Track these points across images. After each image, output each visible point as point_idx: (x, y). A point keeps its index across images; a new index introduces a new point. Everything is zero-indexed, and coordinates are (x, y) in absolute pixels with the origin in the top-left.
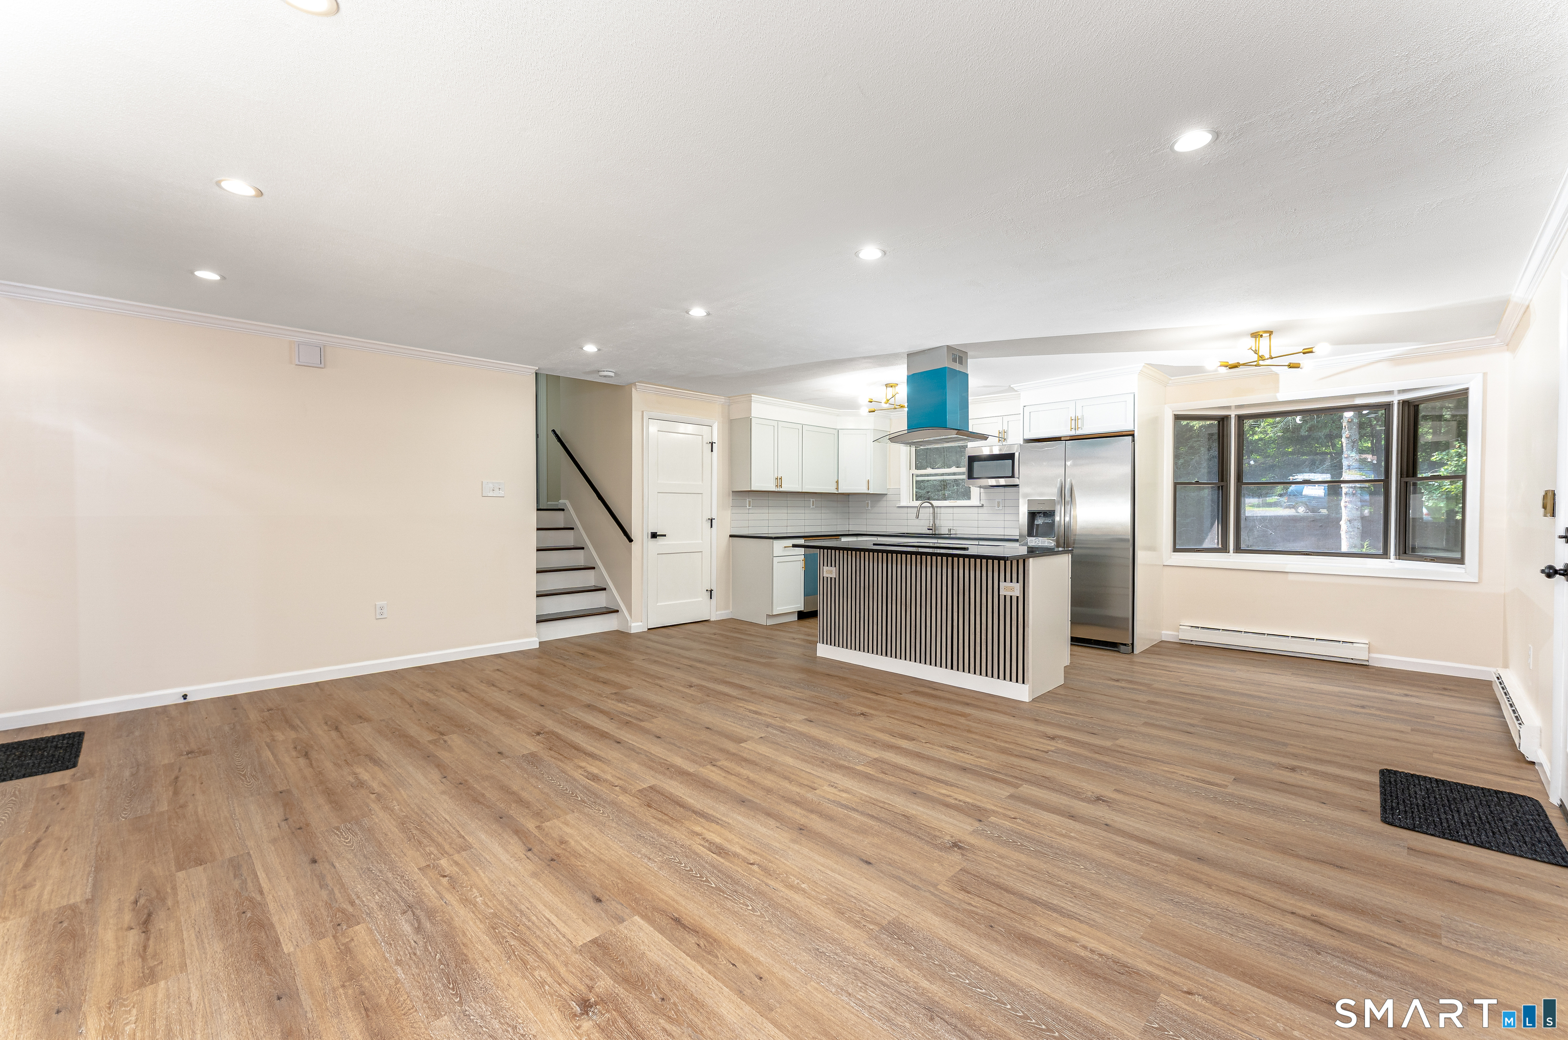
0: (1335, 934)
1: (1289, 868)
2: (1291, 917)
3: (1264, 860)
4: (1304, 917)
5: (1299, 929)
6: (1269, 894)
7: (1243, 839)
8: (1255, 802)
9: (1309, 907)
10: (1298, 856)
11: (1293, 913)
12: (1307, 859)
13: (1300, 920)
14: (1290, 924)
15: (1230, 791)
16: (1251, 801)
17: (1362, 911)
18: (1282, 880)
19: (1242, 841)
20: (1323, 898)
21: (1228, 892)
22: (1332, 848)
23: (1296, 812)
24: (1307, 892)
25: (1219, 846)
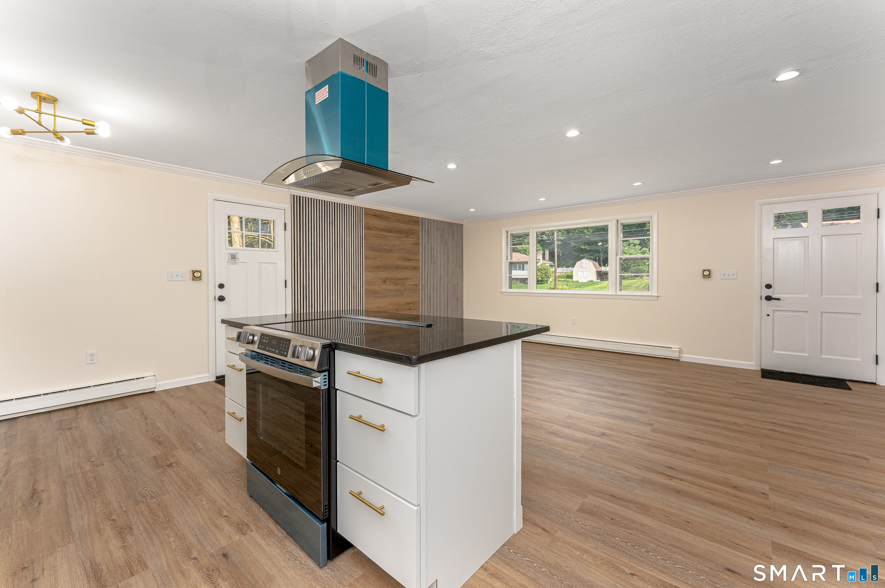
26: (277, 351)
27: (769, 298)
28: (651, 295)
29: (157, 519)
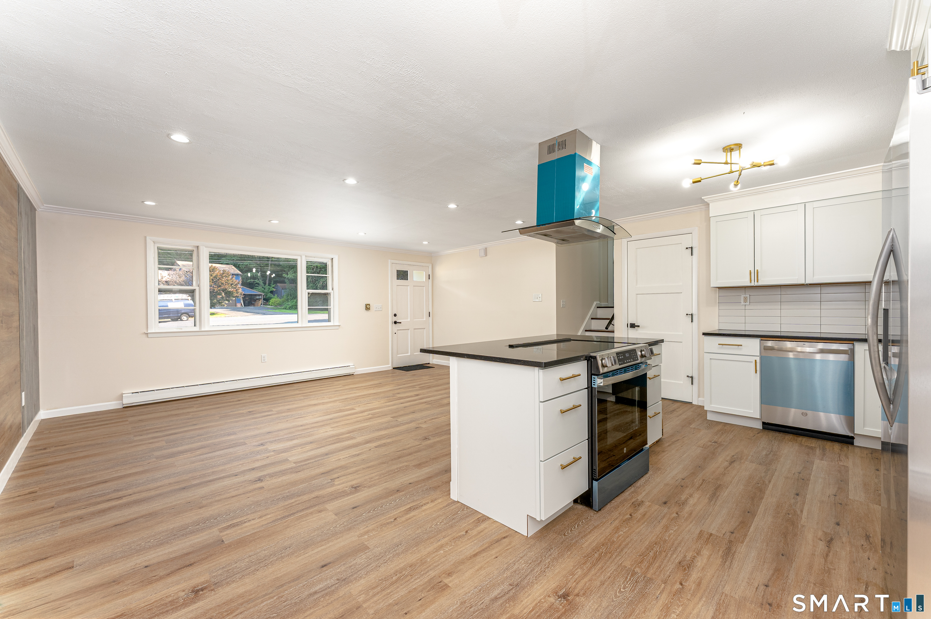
0: (110, 499)
1: (143, 509)
2: (130, 493)
3: (157, 505)
4: (125, 496)
5: (125, 492)
6: (144, 495)
7: (175, 507)
8: (191, 533)
9: (124, 501)
10: (142, 517)
11: (130, 495)
12: (136, 519)
13: (126, 495)
14: (130, 491)
15: (214, 530)
16: (194, 532)
17: (100, 513)
18: (143, 503)
19: (175, 506)
20: (120, 507)
21: (161, 486)
22: (125, 533)
23: (161, 544)
24: (128, 505)
25: (182, 497)
26: (632, 360)
27: (395, 323)
28: (333, 325)
29: (659, 552)
